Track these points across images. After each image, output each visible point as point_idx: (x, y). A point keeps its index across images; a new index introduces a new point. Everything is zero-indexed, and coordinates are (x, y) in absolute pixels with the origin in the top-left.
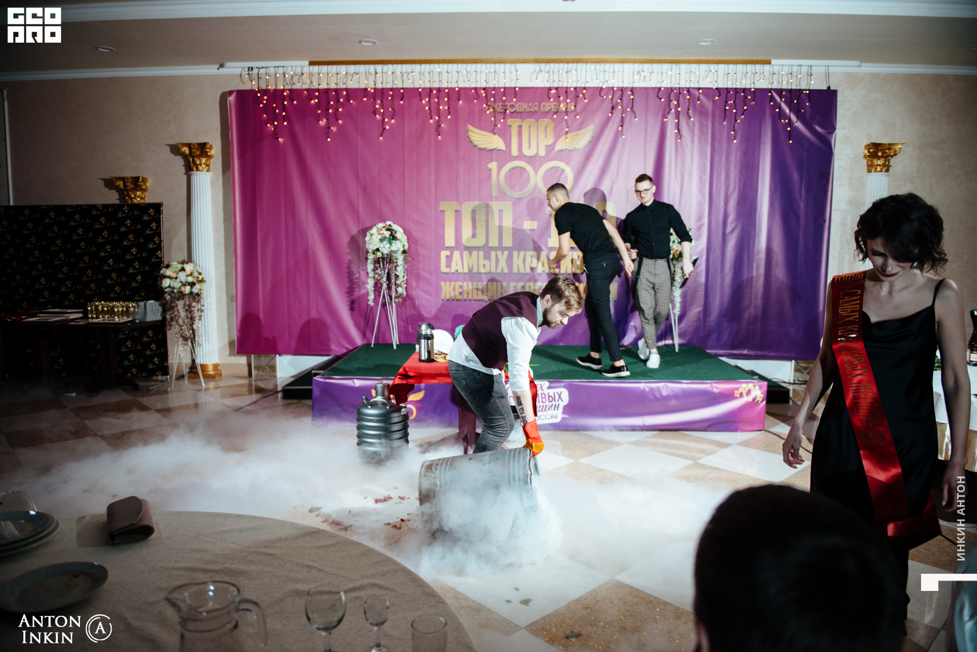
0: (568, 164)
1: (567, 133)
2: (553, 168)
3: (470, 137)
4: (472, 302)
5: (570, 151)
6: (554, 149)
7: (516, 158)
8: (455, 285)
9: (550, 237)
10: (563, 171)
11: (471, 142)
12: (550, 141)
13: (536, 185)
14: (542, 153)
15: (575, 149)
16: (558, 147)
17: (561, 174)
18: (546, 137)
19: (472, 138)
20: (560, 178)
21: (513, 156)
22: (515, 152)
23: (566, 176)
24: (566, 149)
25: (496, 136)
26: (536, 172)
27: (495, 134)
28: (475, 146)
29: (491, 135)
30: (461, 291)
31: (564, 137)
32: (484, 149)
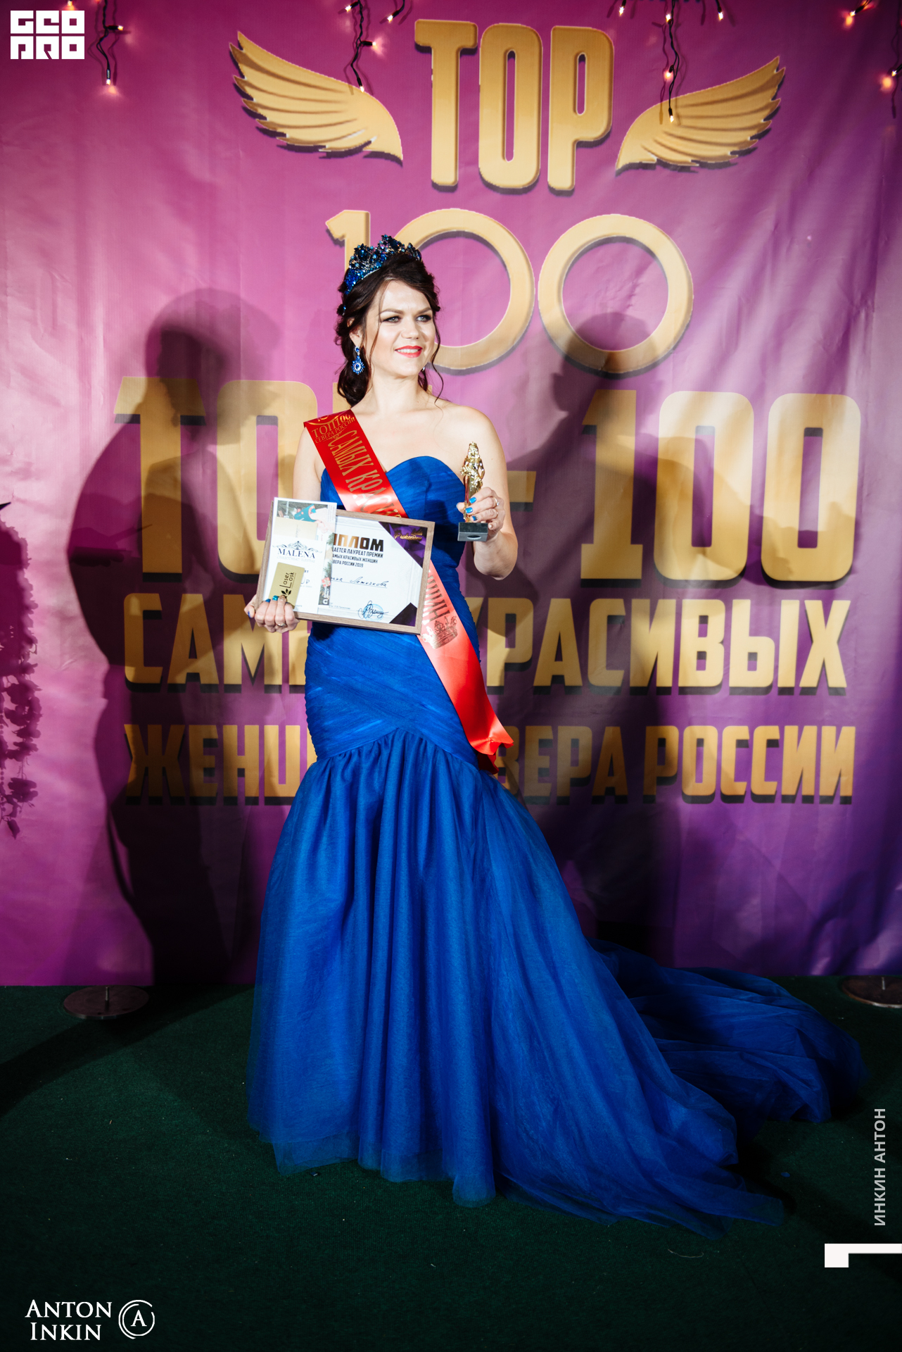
0: (667, 228)
1: (668, 92)
2: (606, 241)
3: (249, 91)
4: (261, 805)
5: (683, 169)
6: (614, 157)
7: (447, 195)
8: (185, 737)
9: (591, 542)
10: (649, 253)
11: (254, 115)
12: (594, 125)
13: (535, 313)
14: (561, 175)
15: (703, 164)
16: (632, 150)
17: (640, 271)
18: (581, 109)
19: (258, 97)
20: (635, 287)
21: (435, 186)
22: (444, 169)
23: (662, 281)
24: (662, 163)
25: (362, 89)
26: (536, 258)
27: (360, 84)
28: (272, 133)
29: (342, 85)
30: (210, 761)
31: (655, 109)
32: (312, 149)
